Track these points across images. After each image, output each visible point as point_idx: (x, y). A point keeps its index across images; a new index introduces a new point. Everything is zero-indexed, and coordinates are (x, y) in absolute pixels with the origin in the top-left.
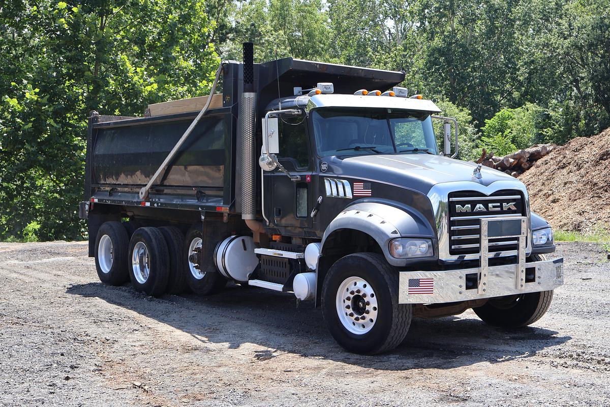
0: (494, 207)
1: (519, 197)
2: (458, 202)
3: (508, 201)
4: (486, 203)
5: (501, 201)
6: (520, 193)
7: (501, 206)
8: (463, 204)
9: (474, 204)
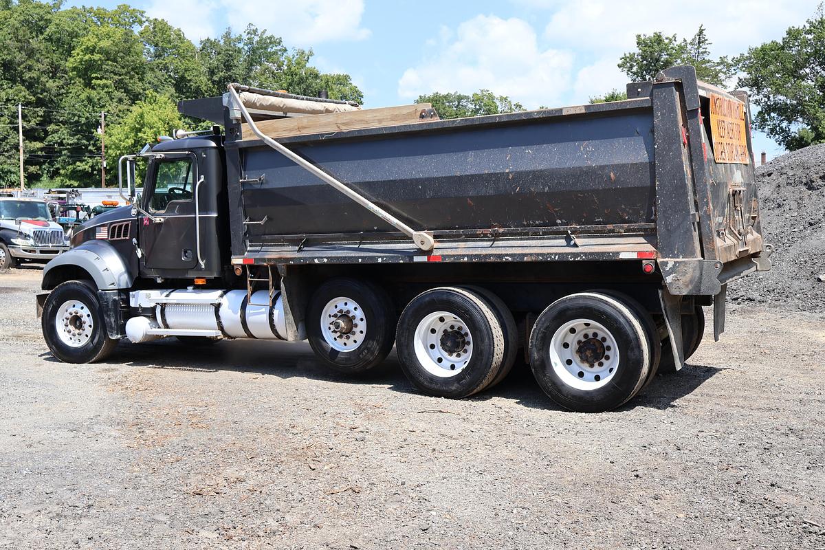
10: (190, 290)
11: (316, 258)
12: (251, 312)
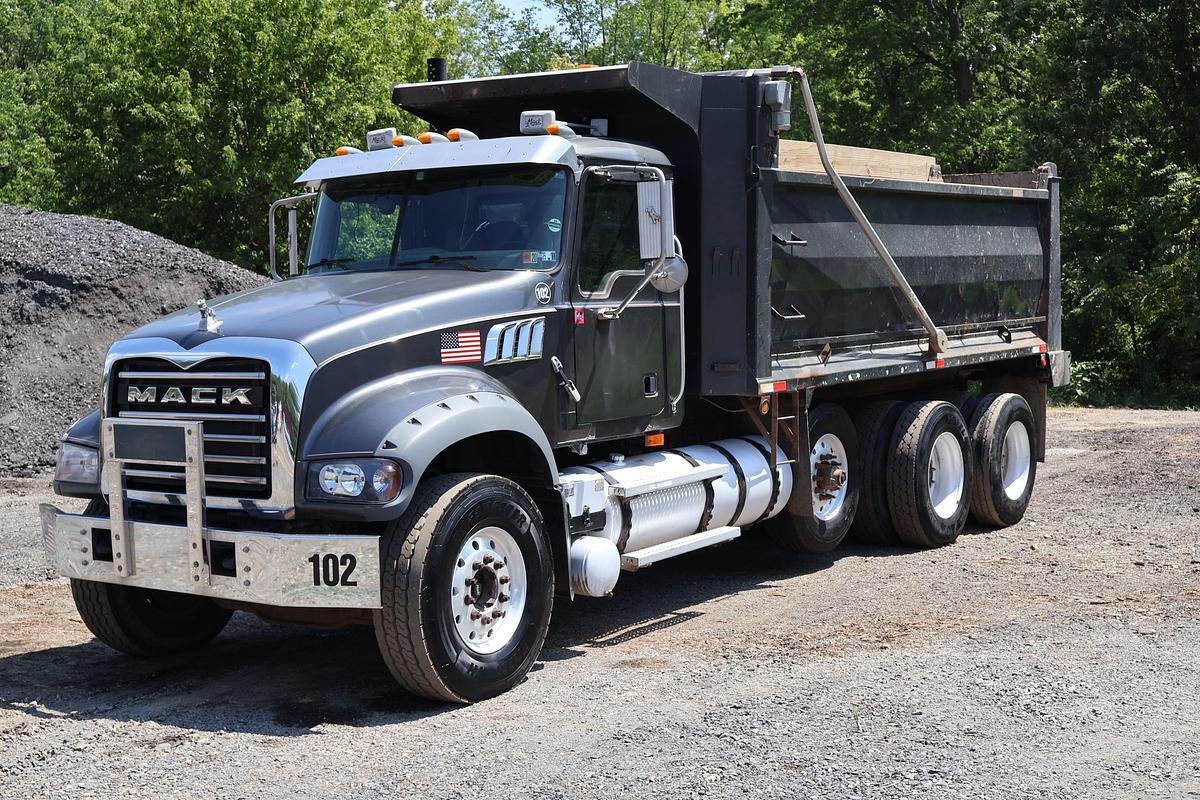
0: (203, 395)
1: (262, 376)
2: (133, 381)
3: (235, 385)
4: (186, 387)
5: (220, 384)
6: (264, 366)
7: (218, 396)
8: (142, 385)
9: (162, 386)
10: (621, 464)
11: (849, 373)
12: (752, 478)
